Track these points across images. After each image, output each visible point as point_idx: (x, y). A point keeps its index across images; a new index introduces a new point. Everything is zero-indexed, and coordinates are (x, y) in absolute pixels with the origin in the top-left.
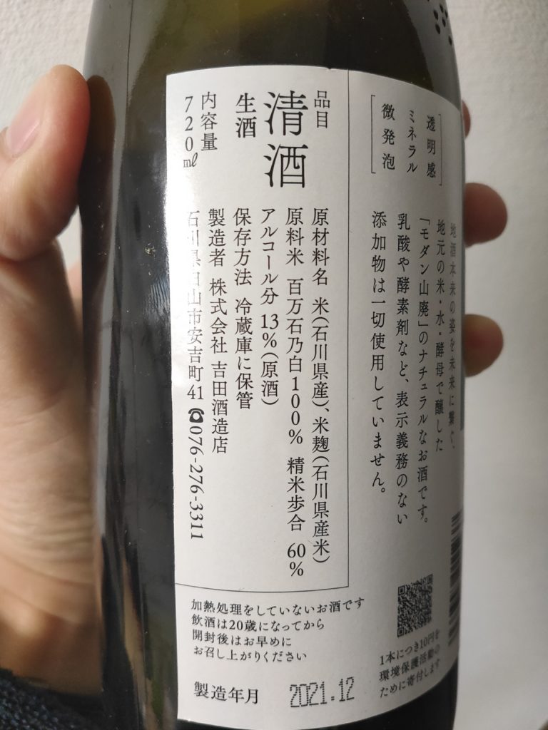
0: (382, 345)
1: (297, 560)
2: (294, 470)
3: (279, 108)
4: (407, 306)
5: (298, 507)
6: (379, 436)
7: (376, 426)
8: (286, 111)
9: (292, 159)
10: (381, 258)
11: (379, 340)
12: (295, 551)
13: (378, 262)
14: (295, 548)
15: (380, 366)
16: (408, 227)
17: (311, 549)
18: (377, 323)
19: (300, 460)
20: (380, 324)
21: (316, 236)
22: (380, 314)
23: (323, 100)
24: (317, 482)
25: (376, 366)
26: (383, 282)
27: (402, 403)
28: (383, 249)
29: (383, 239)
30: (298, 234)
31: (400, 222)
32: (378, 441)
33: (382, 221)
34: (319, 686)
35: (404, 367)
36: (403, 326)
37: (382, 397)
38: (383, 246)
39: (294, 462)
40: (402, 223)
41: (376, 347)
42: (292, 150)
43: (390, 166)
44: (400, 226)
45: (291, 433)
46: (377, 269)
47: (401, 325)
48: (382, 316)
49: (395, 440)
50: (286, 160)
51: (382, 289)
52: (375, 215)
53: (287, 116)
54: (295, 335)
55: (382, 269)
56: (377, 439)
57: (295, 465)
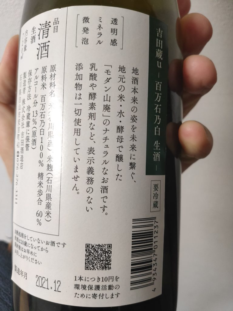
0: (79, 124)
1: (39, 218)
2: (40, 178)
3: (42, 29)
4: (95, 106)
5: (41, 194)
6: (77, 167)
7: (75, 162)
8: (44, 29)
9: (44, 47)
10: (79, 84)
11: (78, 122)
12: (39, 214)
13: (78, 86)
14: (39, 212)
15: (78, 134)
16: (96, 69)
17: (44, 215)
18: (77, 114)
19: (42, 174)
20: (79, 114)
21: (51, 77)
22: (79, 110)
23: (56, 22)
24: (48, 184)
25: (76, 134)
26: (80, 95)
27: (91, 152)
28: (81, 80)
29: (81, 76)
30: (45, 77)
31: (91, 67)
32: (76, 169)
33: (81, 67)
34: (46, 280)
35: (92, 135)
36: (92, 116)
37: (79, 149)
38: (81, 78)
39: (40, 175)
40: (92, 68)
41: (76, 125)
42: (45, 44)
43: (85, 43)
44: (91, 69)
45: (40, 162)
46: (77, 89)
47: (91, 115)
48: (80, 110)
49: (86, 170)
50: (43, 48)
51: (80, 98)
52: (77, 65)
53: (44, 31)
54: (43, 119)
55: (80, 89)
56: (76, 168)
57: (40, 176)
